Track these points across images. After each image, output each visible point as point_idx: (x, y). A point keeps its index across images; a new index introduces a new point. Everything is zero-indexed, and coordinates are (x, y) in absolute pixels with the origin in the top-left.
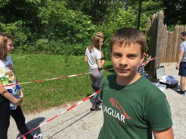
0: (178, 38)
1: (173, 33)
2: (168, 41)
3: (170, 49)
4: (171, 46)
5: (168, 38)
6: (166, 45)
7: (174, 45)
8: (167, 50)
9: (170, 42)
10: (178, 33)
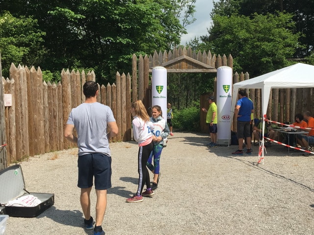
0: (70, 97)
1: (59, 87)
2: (49, 103)
3: (57, 121)
4: (59, 114)
5: (49, 98)
6: (46, 113)
7: (64, 112)
8: (50, 124)
9: (55, 105)
10: (70, 86)
